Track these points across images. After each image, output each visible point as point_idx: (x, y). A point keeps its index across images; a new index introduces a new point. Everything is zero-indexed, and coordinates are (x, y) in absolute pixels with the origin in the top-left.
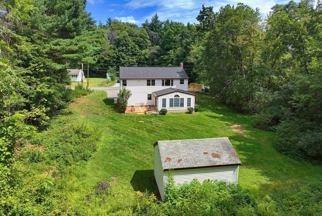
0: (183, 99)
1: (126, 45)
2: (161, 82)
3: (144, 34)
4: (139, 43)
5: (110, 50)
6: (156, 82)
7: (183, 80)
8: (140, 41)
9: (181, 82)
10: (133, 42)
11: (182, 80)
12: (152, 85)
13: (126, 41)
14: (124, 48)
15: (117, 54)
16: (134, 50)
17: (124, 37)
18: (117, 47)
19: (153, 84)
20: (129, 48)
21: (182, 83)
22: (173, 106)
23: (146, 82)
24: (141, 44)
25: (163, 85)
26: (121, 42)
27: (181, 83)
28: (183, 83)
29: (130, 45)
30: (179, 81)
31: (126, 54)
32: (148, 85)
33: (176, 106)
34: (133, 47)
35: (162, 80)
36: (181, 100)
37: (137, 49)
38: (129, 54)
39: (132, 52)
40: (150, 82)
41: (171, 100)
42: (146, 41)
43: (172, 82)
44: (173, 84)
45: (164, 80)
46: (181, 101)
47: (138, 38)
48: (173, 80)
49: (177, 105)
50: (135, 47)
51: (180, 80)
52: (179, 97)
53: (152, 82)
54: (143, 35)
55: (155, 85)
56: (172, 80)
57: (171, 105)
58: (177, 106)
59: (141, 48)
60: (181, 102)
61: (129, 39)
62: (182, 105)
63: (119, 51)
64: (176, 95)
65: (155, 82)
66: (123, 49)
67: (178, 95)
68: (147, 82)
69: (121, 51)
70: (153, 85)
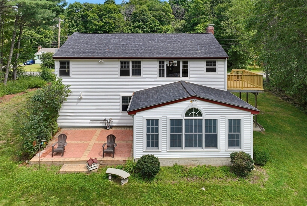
0: (212, 123)
1: (144, 21)
2: (156, 65)
3: (166, 7)
4: (159, 18)
5: (125, 27)
6: (144, 66)
7: (215, 62)
8: (161, 15)
9: (209, 67)
10: (153, 16)
11: (211, 62)
12: (133, 74)
13: (144, 15)
14: (141, 23)
15: (133, 31)
16: (153, 26)
17: (142, 11)
18: (133, 23)
19: (137, 72)
20: (147, 23)
21: (211, 69)
22: (180, 145)
23: (117, 66)
24: (162, 19)
25: (161, 74)
26: (139, 17)
27: (208, 70)
28: (214, 70)
29: (148, 20)
30: (203, 65)
31: (142, 30)
32: (124, 73)
33: (191, 146)
34: (152, 22)
35: (160, 62)
36: (206, 124)
37: (157, 25)
38: (147, 30)
39: (151, 28)
40: (129, 67)
41: (175, 124)
42: (168, 15)
43: (186, 66)
44: (187, 71)
45: (163, 62)
46: (206, 128)
47: (158, 12)
48: (187, 63)
49: (194, 142)
50: (154, 22)
51: (207, 62)
52: (200, 114)
53: (133, 66)
54: (164, 8)
55: (140, 74)
56: (183, 62)
57: (175, 142)
58: (195, 146)
59: (162, 23)
60: (206, 131)
61: (148, 13)
62: (212, 141)
63: (135, 28)
64: (190, 110)
65: (140, 66)
66: (139, 25)
67: (196, 110)
68: (122, 67)
69: (137, 27)
70: (136, 75)
